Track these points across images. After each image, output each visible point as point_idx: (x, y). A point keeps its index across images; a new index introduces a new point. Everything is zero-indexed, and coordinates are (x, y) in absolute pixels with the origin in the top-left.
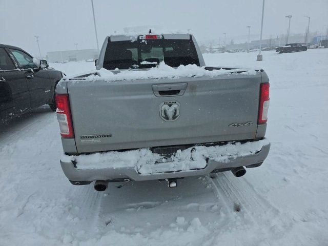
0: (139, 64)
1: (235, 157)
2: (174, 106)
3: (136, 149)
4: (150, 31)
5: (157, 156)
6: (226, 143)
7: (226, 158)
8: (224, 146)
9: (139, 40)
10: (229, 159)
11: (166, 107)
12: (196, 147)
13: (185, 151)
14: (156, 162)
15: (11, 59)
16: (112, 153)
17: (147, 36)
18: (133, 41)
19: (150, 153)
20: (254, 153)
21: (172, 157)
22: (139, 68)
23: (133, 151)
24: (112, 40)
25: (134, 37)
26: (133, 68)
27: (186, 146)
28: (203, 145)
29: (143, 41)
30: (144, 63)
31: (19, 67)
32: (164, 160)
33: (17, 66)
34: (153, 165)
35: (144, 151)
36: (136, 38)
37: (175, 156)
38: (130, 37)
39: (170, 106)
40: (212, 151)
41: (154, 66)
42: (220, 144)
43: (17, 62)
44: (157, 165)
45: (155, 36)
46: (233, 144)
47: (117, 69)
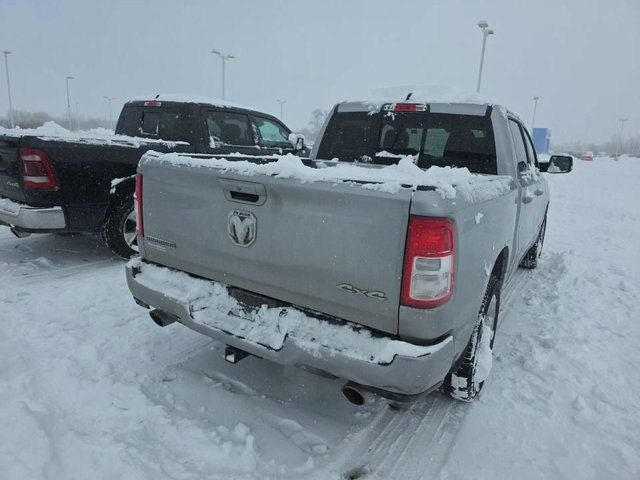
0: (372, 154)
1: (333, 353)
2: (249, 221)
3: (209, 280)
4: (410, 95)
5: (233, 303)
6: (344, 322)
7: (316, 346)
8: (337, 326)
9: (383, 112)
10: (320, 351)
11: (236, 220)
12: (290, 310)
13: (273, 310)
14: (230, 313)
15: (252, 131)
16: (181, 274)
17: (399, 105)
18: (372, 113)
19: (224, 292)
20: (376, 361)
21: (253, 312)
22: (372, 162)
23: (202, 281)
24: (341, 110)
25: (374, 107)
26: (361, 161)
27: (279, 303)
28: (301, 311)
29: (389, 114)
31: (259, 144)
32: (241, 313)
33: (256, 141)
34: (224, 315)
35: (217, 287)
36: (378, 107)
37: (257, 311)
38: (367, 106)
39: (242, 219)
40: (309, 325)
42: (333, 320)
43: (260, 136)
44: (230, 317)
45: (414, 105)
46: (355, 329)
47: (335, 160)
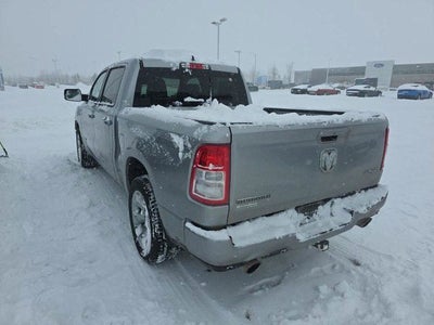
0: (183, 101)
1: (370, 206)
2: (334, 154)
4: (193, 57)
5: (302, 217)
7: (364, 207)
9: (181, 69)
10: (367, 209)
12: (335, 201)
14: (301, 224)
17: (191, 64)
18: (174, 69)
20: (380, 200)
21: (314, 215)
22: (183, 106)
24: (145, 65)
25: (175, 64)
26: (174, 106)
27: (326, 200)
29: (187, 70)
30: (188, 99)
32: (307, 220)
35: (290, 212)
36: (178, 65)
37: (316, 213)
38: (169, 63)
39: (329, 154)
41: (200, 104)
44: (301, 227)
45: (201, 65)
46: (359, 192)
